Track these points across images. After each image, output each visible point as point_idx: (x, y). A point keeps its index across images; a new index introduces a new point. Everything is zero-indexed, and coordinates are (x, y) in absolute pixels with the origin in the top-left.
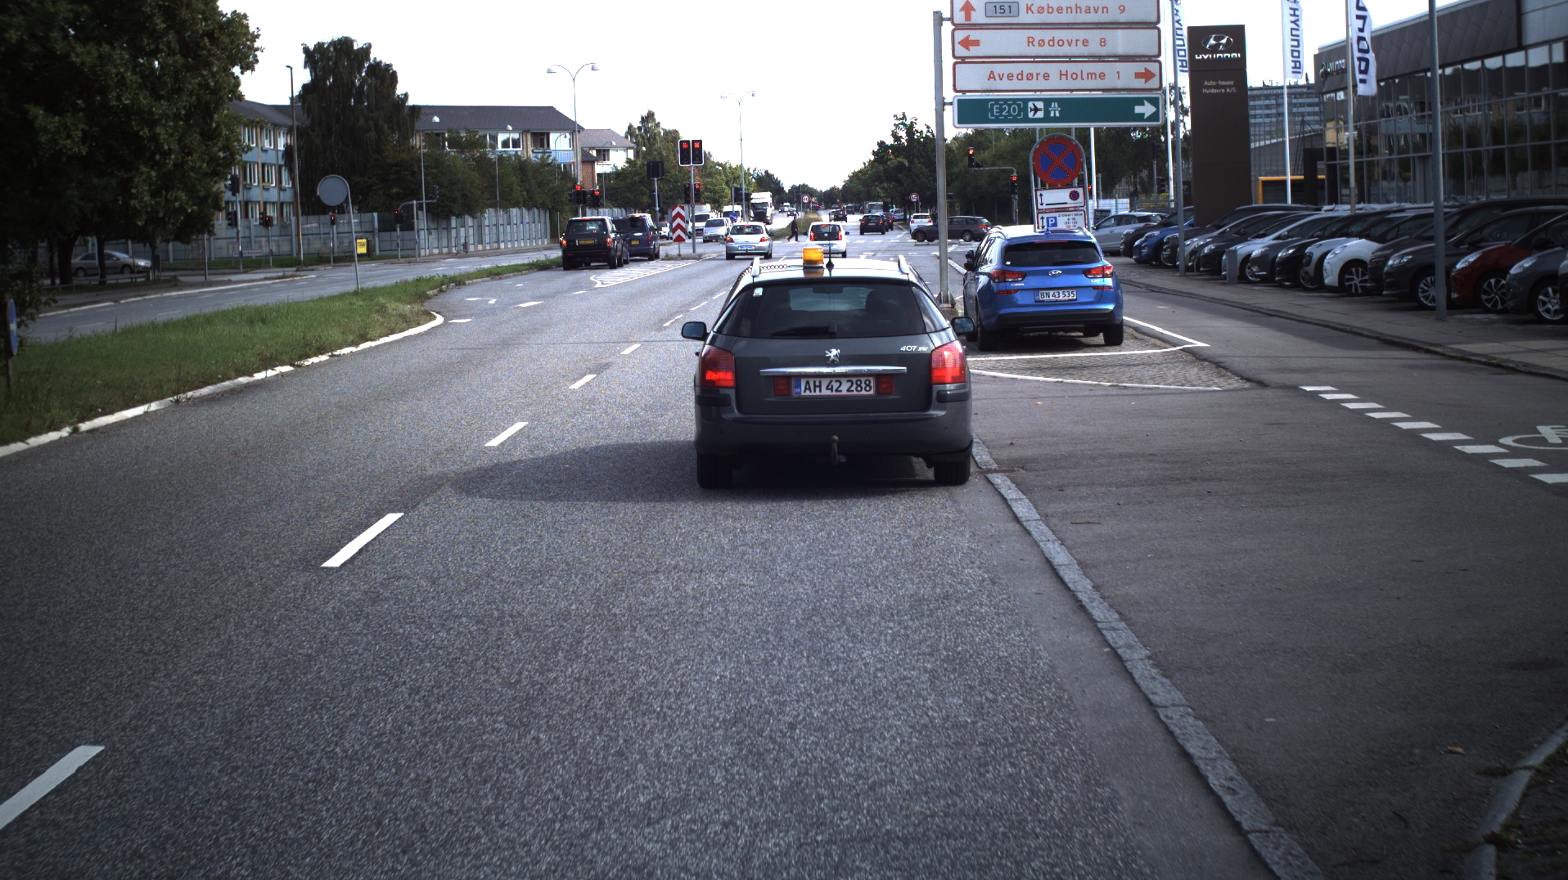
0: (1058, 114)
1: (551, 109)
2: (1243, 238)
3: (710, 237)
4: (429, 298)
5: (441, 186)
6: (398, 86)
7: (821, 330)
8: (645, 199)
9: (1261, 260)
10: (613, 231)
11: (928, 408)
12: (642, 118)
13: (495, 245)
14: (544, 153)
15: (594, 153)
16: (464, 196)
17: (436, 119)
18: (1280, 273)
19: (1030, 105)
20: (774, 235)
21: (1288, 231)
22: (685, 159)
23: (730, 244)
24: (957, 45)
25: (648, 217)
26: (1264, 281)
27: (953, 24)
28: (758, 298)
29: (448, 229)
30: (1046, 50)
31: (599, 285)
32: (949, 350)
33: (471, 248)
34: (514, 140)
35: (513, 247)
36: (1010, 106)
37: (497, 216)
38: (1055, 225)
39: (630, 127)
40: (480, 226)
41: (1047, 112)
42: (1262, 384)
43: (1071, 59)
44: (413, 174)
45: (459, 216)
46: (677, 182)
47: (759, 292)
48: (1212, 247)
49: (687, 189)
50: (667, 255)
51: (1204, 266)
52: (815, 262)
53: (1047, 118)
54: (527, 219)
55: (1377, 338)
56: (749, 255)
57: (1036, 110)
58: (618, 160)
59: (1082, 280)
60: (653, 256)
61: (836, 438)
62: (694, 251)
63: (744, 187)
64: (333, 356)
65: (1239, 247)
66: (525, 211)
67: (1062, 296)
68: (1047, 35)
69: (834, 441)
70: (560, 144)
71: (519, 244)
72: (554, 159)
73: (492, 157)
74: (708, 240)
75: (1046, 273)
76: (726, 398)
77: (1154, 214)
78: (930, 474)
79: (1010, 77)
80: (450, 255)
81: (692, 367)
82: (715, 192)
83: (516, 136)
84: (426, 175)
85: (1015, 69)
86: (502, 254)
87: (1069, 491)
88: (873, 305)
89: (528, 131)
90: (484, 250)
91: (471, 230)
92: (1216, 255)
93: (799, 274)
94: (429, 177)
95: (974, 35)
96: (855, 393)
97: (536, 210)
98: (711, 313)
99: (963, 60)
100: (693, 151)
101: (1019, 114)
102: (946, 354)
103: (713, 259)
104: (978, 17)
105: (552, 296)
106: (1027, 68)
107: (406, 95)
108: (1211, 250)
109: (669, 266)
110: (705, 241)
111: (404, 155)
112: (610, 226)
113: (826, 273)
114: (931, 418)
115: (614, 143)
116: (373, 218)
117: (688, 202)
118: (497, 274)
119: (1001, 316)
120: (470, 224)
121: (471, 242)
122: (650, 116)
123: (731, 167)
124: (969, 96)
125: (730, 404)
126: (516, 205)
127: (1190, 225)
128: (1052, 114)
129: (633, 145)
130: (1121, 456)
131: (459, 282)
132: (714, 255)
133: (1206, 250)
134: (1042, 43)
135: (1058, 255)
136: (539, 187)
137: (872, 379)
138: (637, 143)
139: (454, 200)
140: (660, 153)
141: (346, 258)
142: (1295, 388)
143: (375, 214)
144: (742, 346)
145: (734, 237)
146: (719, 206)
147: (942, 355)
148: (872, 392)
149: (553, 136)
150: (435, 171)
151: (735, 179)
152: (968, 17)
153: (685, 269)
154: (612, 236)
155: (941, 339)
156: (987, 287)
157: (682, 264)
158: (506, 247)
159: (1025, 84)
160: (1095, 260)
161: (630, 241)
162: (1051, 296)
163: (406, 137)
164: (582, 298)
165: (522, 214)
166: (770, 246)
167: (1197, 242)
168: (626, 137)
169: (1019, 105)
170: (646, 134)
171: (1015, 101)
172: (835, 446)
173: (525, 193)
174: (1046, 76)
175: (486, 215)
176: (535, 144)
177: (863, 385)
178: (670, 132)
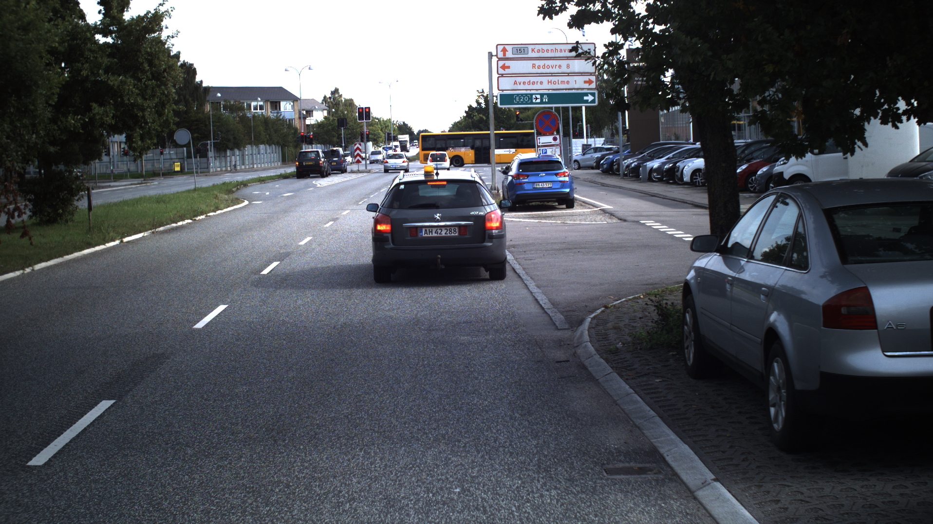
0: (547, 100)
1: (281, 88)
2: (652, 158)
3: (373, 160)
4: (233, 192)
5: (222, 132)
6: (197, 77)
7: (433, 205)
8: (335, 139)
9: (659, 170)
10: (323, 158)
11: (484, 242)
12: (332, 92)
13: (251, 166)
14: (278, 113)
15: (304, 112)
16: (235, 138)
17: (219, 95)
18: (665, 176)
19: (534, 96)
20: (410, 159)
21: (673, 155)
22: (361, 117)
23: (386, 164)
24: (499, 68)
25: (341, 150)
26: (660, 180)
27: (497, 58)
28: (402, 189)
29: (225, 157)
30: (541, 70)
31: (319, 186)
32: (494, 214)
33: (238, 168)
34: (260, 106)
35: (261, 167)
36: (524, 97)
37: (252, 150)
38: (546, 153)
39: (325, 97)
40: (243, 155)
41: (542, 100)
42: (625, 221)
43: (552, 75)
44: (206, 126)
45: (232, 149)
46: (353, 129)
47: (402, 187)
48: (636, 163)
49: (362, 134)
50: (352, 171)
51: (632, 173)
52: (430, 172)
53: (542, 102)
54: (269, 151)
55: (692, 204)
56: (397, 170)
57: (536, 99)
58: (319, 116)
59: (555, 178)
60: (343, 171)
61: (439, 256)
62: (366, 168)
63: (392, 132)
64: (207, 216)
65: (648, 163)
66: (267, 146)
67: (545, 185)
68: (542, 63)
69: (439, 258)
70: (286, 107)
71: (265, 165)
72: (284, 117)
73: (249, 116)
74: (372, 162)
75: (538, 175)
76: (387, 237)
77: (614, 146)
78: (487, 275)
79: (524, 83)
80: (227, 171)
81: (371, 222)
82: (375, 135)
83: (262, 103)
84: (213, 126)
85: (526, 79)
86: (256, 171)
87: (527, 252)
88: (459, 194)
89: (268, 101)
90: (245, 168)
91: (238, 158)
92: (637, 168)
93: (422, 178)
94: (215, 128)
95: (507, 63)
96: (449, 235)
97: (274, 146)
98: (379, 199)
99: (502, 75)
100: (365, 113)
101: (528, 101)
102: (493, 216)
103: (377, 172)
104: (509, 54)
105: (298, 190)
106: (532, 79)
107: (201, 82)
108: (635, 165)
109: (354, 176)
110: (371, 163)
111: (200, 115)
112: (321, 155)
113: (435, 178)
114: (486, 246)
115: (317, 107)
116: (184, 150)
117: (362, 141)
118: (263, 181)
119: (518, 196)
120: (238, 154)
121: (238, 163)
122: (336, 91)
123: (383, 120)
124: (505, 92)
125: (388, 241)
126: (263, 143)
127: (628, 152)
128: (544, 100)
129: (326, 108)
130: (552, 243)
131: (245, 184)
132: (377, 170)
133: (633, 165)
134: (539, 67)
135: (544, 166)
136: (275, 133)
137: (457, 228)
138: (328, 107)
139: (229, 140)
140: (343, 113)
141: (171, 173)
142: (638, 222)
143: (185, 149)
144: (394, 213)
145: (388, 160)
146: (377, 143)
147: (491, 216)
148: (457, 234)
149: (283, 104)
150: (218, 124)
151: (386, 127)
152: (504, 55)
153: (363, 178)
154: (323, 160)
155: (490, 208)
156: (512, 181)
157: (360, 175)
158: (257, 167)
159: (531, 87)
160: (561, 168)
161: (331, 163)
162: (540, 185)
163: (201, 105)
164: (313, 192)
165: (266, 148)
166: (408, 165)
167: (630, 161)
168: (322, 103)
169: (528, 97)
170: (334, 102)
171: (526, 95)
172: (439, 260)
173: (268, 136)
174: (541, 83)
175: (246, 149)
176: (272, 108)
177: (453, 231)
178: (348, 100)
